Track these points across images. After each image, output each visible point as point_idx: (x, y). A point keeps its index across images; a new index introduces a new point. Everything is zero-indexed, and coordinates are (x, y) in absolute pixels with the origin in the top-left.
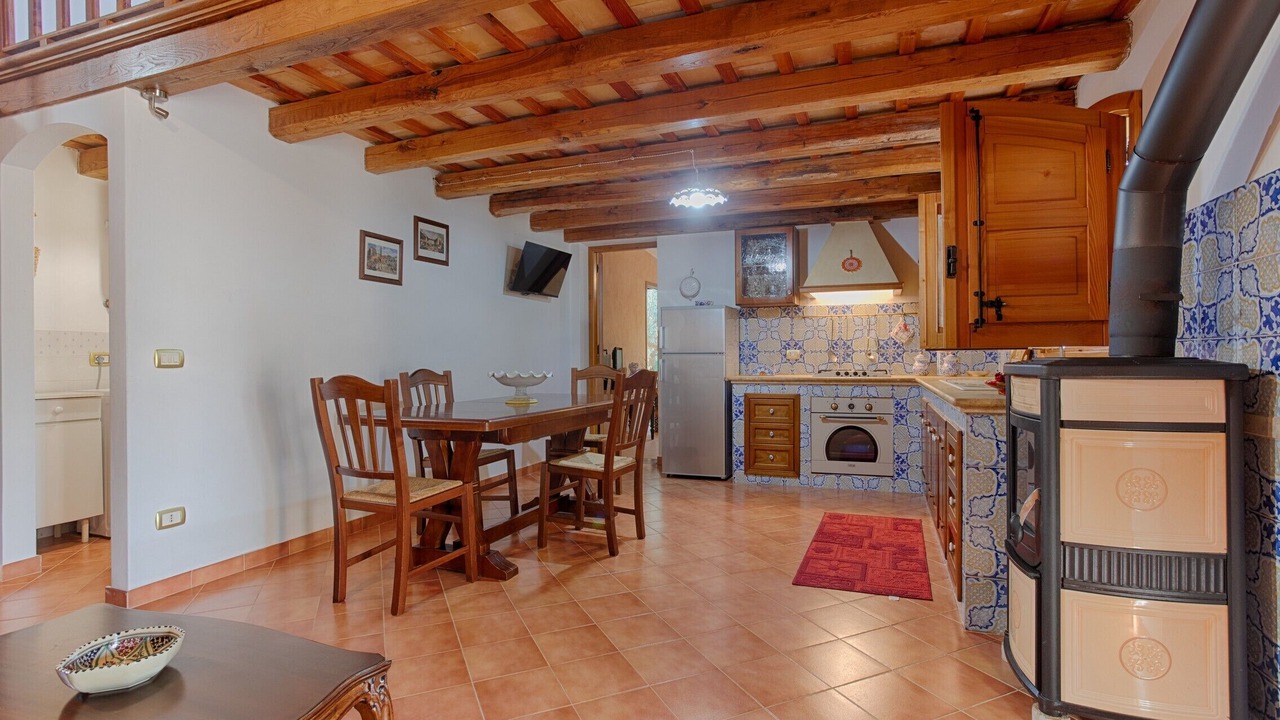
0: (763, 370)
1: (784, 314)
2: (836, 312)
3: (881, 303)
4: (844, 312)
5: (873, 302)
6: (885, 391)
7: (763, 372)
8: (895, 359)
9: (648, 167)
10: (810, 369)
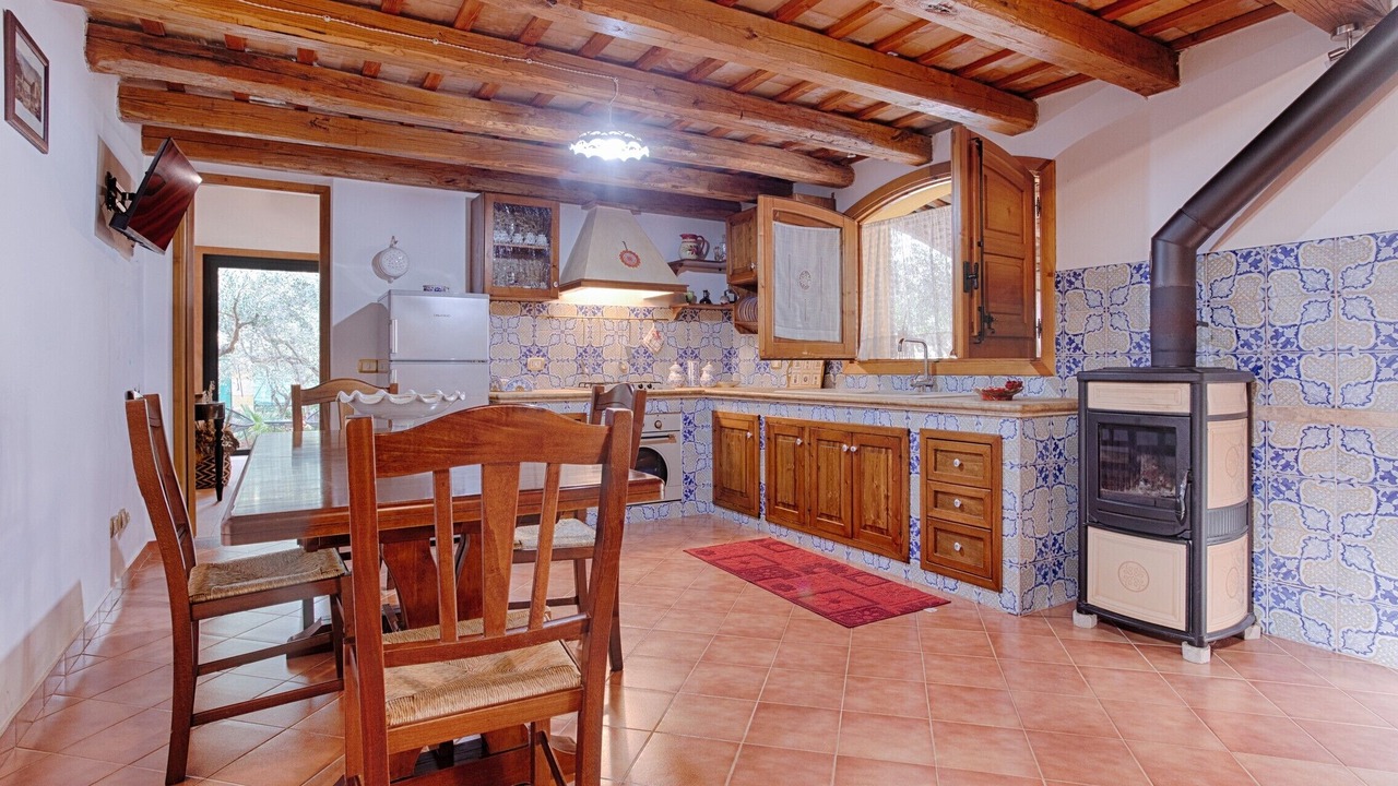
0: (519, 384)
1: (525, 312)
2: (585, 313)
3: (633, 305)
4: (595, 314)
5: (625, 304)
6: (674, 404)
7: (519, 387)
8: (645, 369)
9: (550, 81)
10: (555, 381)
